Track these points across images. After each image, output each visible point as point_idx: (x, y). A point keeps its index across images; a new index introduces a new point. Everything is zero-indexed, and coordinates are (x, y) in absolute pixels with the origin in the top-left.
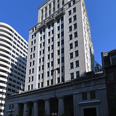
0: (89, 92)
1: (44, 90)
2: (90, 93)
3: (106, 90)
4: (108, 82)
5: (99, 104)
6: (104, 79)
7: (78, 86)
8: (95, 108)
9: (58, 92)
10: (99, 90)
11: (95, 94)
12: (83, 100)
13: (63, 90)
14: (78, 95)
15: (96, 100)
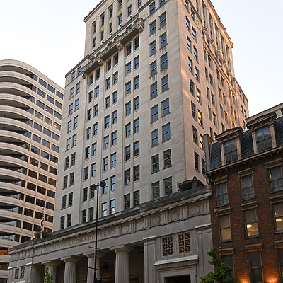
0: (177, 235)
1: (85, 231)
2: (180, 239)
3: (210, 230)
4: (215, 210)
5: (196, 265)
6: (208, 203)
7: (155, 221)
8: (188, 277)
9: (114, 235)
10: (198, 229)
11: (189, 241)
12: (164, 254)
13: (125, 230)
14: (154, 242)
15: (191, 255)
